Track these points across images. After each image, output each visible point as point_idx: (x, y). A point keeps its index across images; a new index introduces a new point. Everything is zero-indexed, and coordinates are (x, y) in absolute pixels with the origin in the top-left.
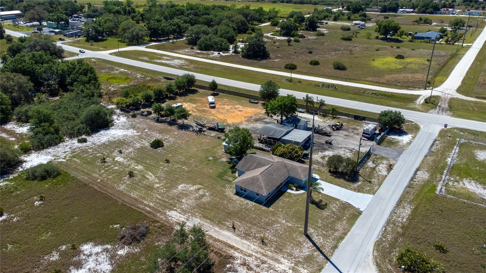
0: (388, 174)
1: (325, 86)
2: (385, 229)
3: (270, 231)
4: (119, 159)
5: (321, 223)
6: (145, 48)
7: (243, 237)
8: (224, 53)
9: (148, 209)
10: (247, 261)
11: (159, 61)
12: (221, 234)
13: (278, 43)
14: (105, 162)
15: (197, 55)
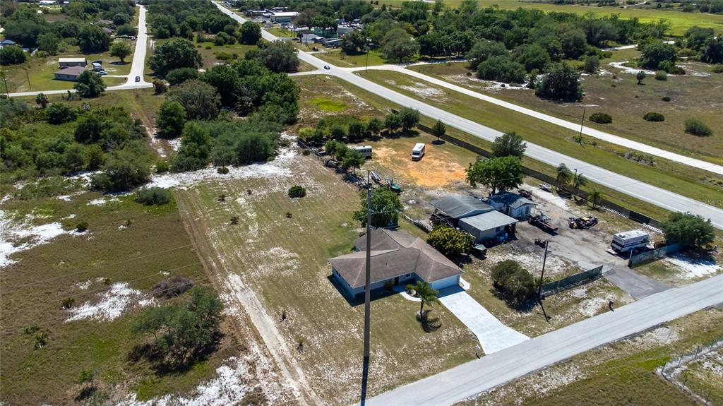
0: (595, 315)
1: (634, 158)
2: (495, 392)
3: (324, 336)
4: (241, 201)
5: (404, 350)
6: (406, 68)
7: (284, 332)
8: (511, 86)
9: (214, 264)
10: (258, 362)
11: (406, 88)
12: (261, 320)
13: (621, 79)
14: (223, 200)
15: (468, 85)
